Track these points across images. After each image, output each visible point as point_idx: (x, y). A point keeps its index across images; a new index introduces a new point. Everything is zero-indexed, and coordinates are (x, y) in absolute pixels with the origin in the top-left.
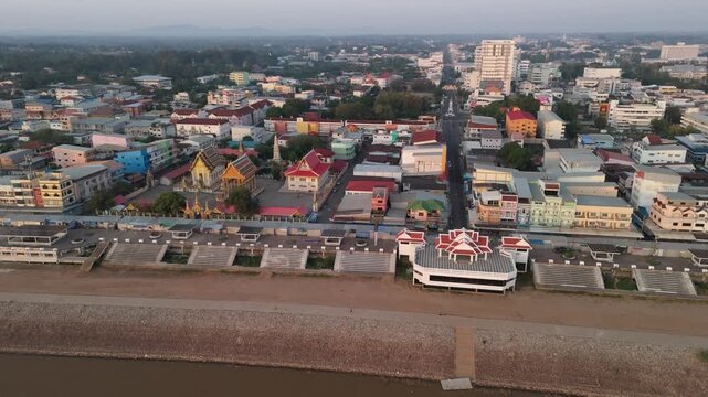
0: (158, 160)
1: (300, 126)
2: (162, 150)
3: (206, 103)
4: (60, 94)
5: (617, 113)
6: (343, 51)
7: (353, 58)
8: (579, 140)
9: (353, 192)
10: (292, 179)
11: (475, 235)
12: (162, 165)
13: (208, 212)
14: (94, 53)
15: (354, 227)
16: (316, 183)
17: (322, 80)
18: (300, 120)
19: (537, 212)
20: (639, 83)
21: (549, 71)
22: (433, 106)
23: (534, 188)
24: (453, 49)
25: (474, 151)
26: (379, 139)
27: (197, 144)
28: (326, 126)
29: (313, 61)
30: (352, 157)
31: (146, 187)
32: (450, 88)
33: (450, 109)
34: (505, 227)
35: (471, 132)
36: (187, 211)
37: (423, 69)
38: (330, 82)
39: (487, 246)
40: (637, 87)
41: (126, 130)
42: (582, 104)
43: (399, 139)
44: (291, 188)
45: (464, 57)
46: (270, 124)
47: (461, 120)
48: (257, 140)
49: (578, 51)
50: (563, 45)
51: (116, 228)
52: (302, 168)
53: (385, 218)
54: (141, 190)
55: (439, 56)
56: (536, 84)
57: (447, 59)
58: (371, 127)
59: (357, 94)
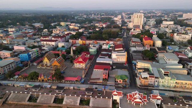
0: (33, 56)
1: (80, 42)
2: (35, 53)
3: (52, 33)
4: (10, 30)
5: (176, 37)
6: (93, 15)
7: (96, 17)
8: (167, 48)
9: (96, 70)
10: (76, 64)
11: (142, 95)
12: (35, 57)
13: (46, 79)
14: (23, 15)
15: (97, 86)
16: (84, 65)
17: (87, 25)
18: (80, 40)
19: (161, 82)
20: (180, 26)
21: (152, 22)
22: (120, 33)
23: (159, 72)
24: (124, 14)
25: (135, 52)
26: (104, 47)
27: (47, 49)
28: (88, 42)
29: (85, 18)
30: (96, 54)
31: (28, 67)
32: (124, 27)
33: (125, 35)
34: (150, 87)
35: (133, 44)
36: (39, 78)
37: (116, 21)
38: (89, 25)
39: (146, 100)
40: (179, 27)
41: (26, 43)
42: (164, 33)
43: (111, 47)
44: (75, 67)
45: (127, 17)
46: (71, 41)
47: (129, 38)
48: (66, 47)
49: (158, 15)
50: (154, 13)
51: (14, 86)
52: (80, 60)
53: (108, 82)
54: (26, 68)
55: (120, 17)
56: (149, 26)
57: (122, 17)
58: (102, 42)
59: (97, 29)
